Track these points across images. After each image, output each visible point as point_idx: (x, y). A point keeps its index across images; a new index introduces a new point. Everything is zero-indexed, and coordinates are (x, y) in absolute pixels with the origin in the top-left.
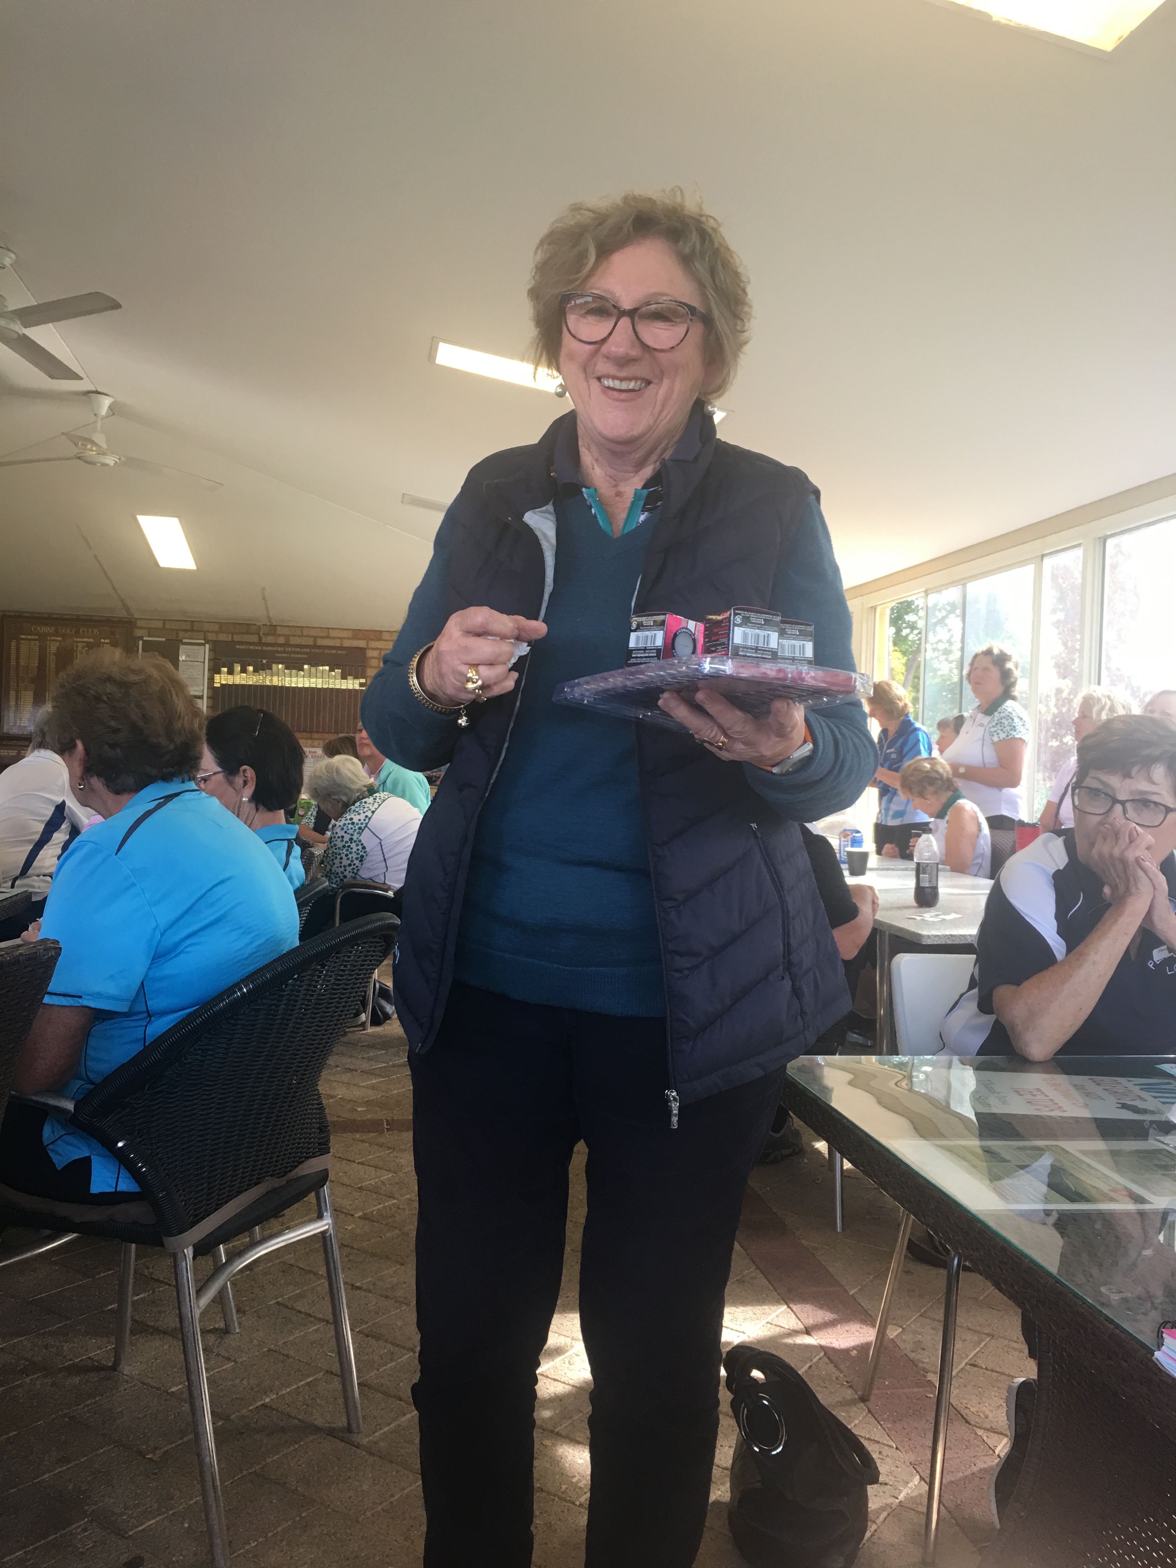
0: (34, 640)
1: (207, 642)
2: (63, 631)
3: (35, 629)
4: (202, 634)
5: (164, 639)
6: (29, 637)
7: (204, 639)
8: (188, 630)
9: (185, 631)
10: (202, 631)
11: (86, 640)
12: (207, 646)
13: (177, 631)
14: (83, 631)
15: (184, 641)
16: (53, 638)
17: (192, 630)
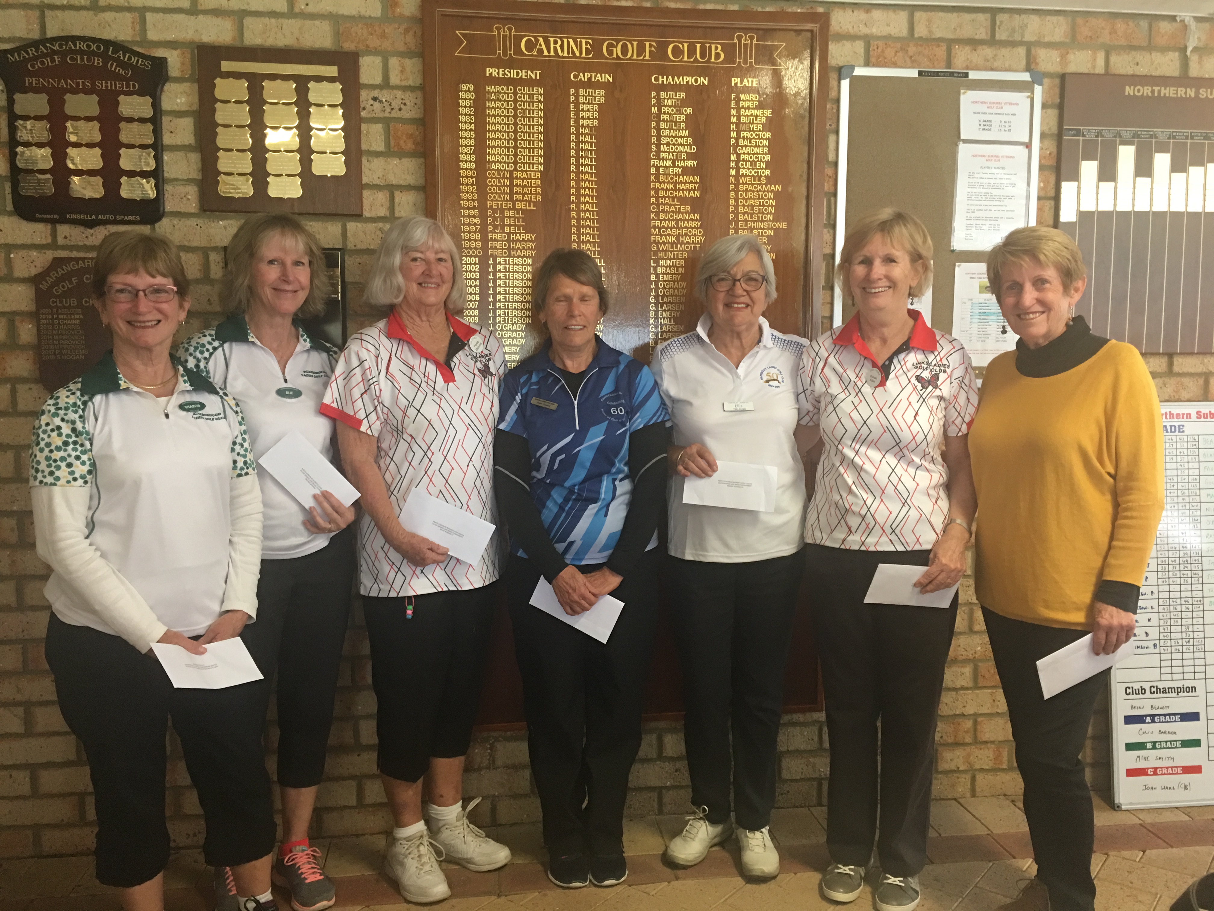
0: (530, 83)
1: (1038, 78)
2: (617, 51)
3: (530, 46)
4: (1021, 51)
5: (913, 73)
6: (513, 74)
7: (1028, 69)
8: (981, 42)
9: (973, 43)
10: (1021, 43)
11: (683, 80)
12: (1038, 90)
13: (950, 43)
14: (677, 52)
15: (973, 75)
16: (584, 77)
17: (992, 41)
